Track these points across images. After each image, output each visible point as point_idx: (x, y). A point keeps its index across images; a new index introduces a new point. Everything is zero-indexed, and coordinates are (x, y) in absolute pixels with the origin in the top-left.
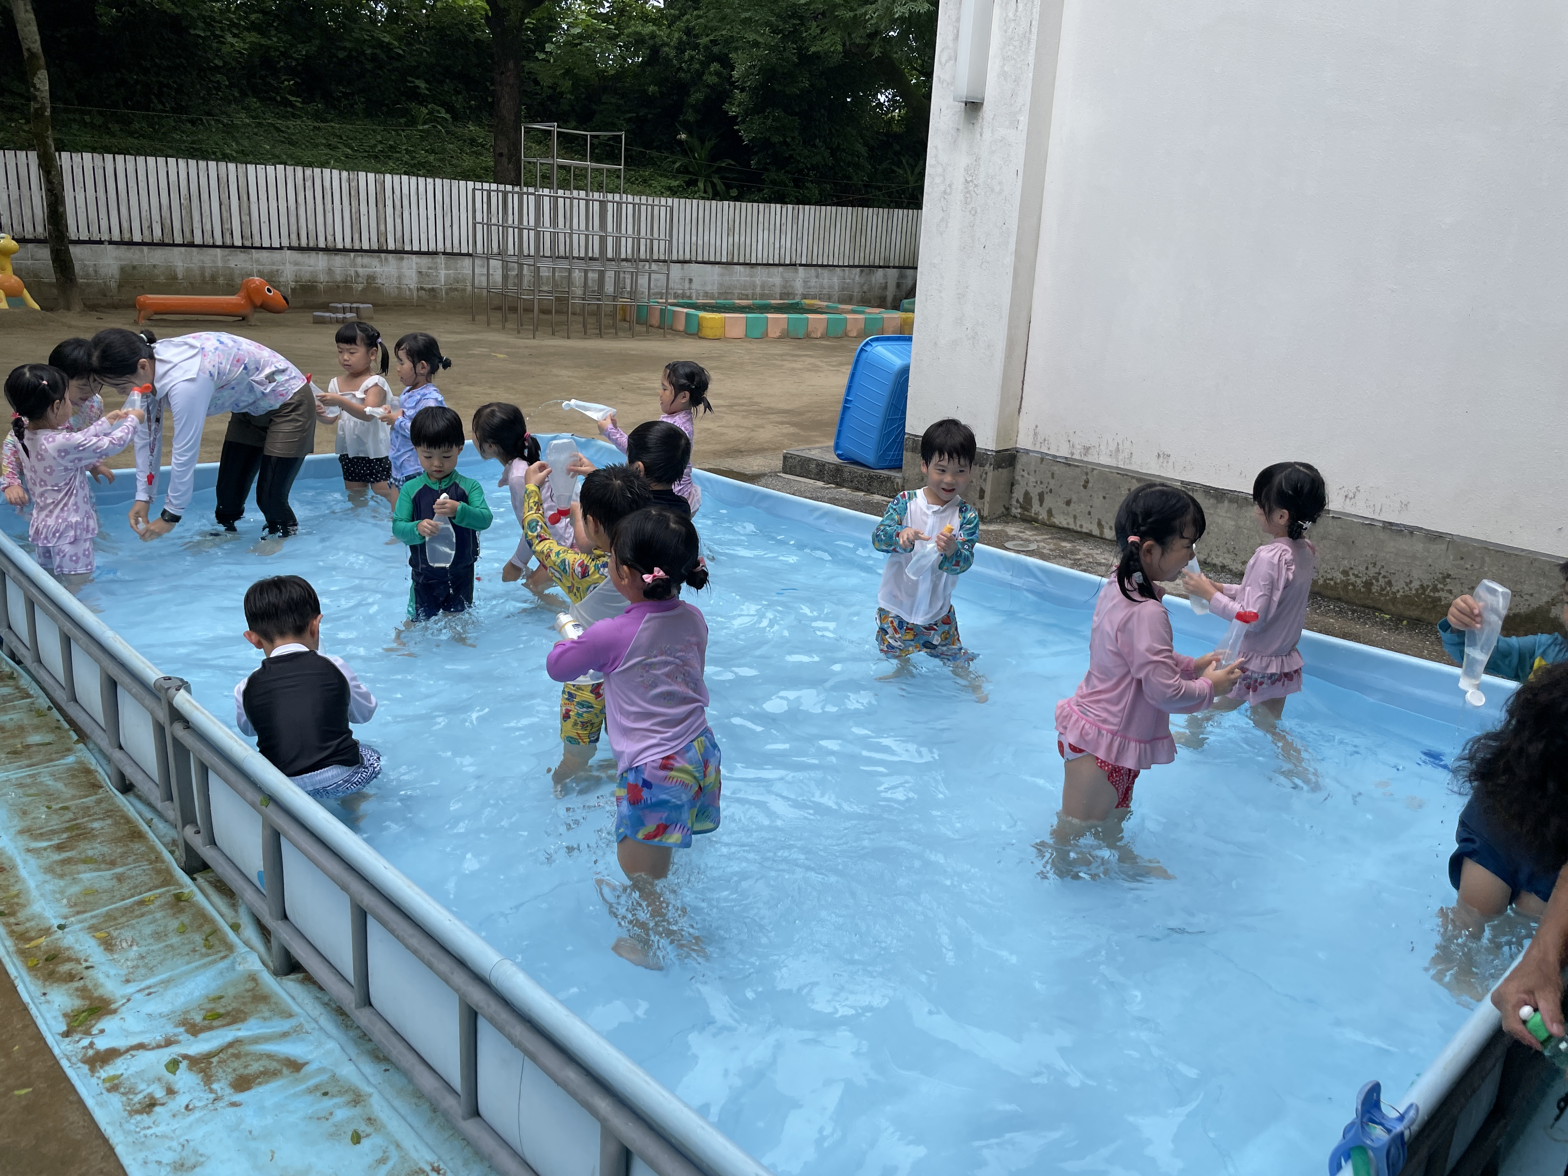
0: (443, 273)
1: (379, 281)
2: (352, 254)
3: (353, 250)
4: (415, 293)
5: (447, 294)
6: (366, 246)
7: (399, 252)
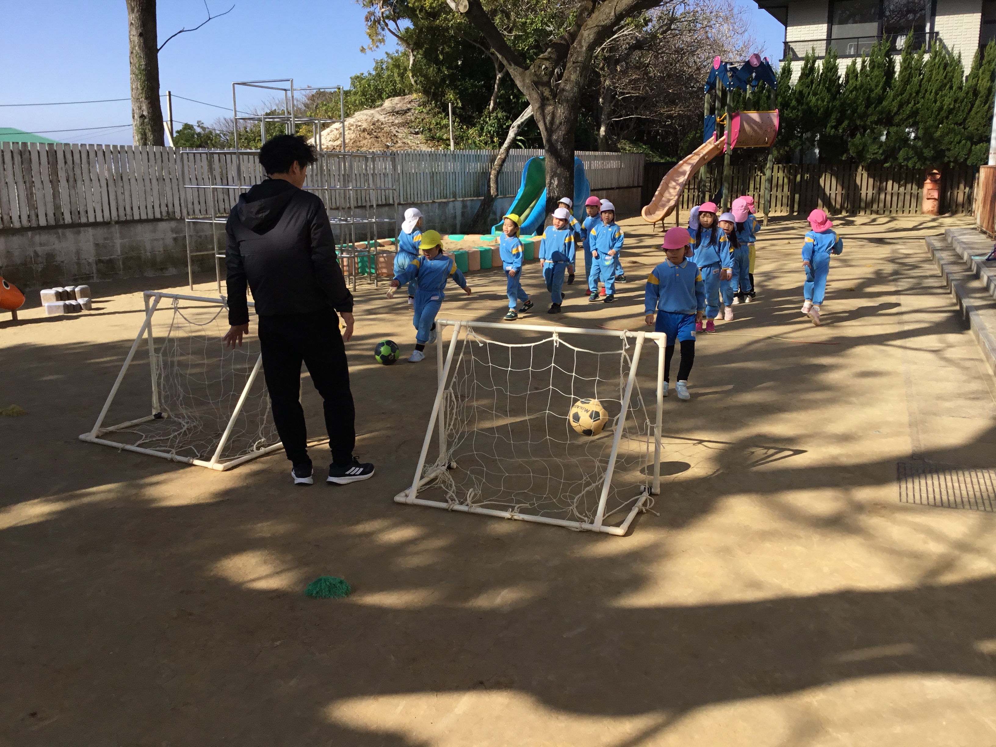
0: (118, 242)
1: (59, 259)
2: (30, 234)
3: (30, 229)
4: (94, 267)
5: (124, 263)
6: (43, 223)
7: (76, 226)
